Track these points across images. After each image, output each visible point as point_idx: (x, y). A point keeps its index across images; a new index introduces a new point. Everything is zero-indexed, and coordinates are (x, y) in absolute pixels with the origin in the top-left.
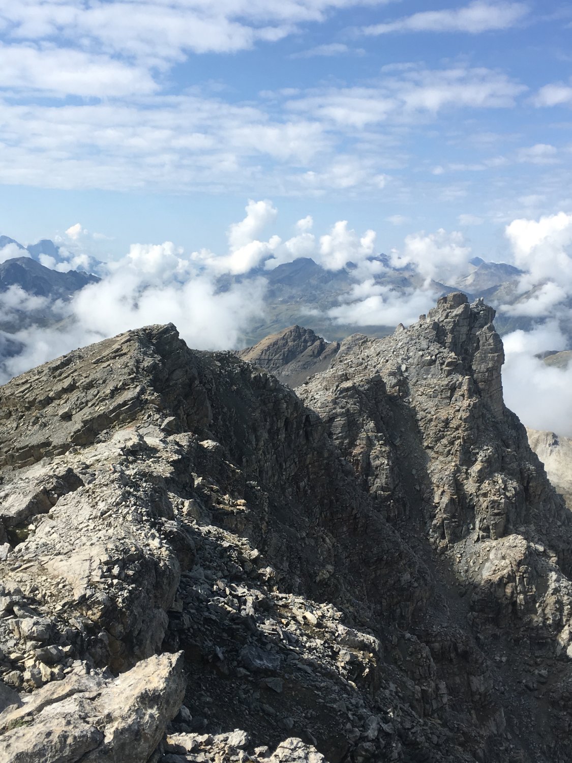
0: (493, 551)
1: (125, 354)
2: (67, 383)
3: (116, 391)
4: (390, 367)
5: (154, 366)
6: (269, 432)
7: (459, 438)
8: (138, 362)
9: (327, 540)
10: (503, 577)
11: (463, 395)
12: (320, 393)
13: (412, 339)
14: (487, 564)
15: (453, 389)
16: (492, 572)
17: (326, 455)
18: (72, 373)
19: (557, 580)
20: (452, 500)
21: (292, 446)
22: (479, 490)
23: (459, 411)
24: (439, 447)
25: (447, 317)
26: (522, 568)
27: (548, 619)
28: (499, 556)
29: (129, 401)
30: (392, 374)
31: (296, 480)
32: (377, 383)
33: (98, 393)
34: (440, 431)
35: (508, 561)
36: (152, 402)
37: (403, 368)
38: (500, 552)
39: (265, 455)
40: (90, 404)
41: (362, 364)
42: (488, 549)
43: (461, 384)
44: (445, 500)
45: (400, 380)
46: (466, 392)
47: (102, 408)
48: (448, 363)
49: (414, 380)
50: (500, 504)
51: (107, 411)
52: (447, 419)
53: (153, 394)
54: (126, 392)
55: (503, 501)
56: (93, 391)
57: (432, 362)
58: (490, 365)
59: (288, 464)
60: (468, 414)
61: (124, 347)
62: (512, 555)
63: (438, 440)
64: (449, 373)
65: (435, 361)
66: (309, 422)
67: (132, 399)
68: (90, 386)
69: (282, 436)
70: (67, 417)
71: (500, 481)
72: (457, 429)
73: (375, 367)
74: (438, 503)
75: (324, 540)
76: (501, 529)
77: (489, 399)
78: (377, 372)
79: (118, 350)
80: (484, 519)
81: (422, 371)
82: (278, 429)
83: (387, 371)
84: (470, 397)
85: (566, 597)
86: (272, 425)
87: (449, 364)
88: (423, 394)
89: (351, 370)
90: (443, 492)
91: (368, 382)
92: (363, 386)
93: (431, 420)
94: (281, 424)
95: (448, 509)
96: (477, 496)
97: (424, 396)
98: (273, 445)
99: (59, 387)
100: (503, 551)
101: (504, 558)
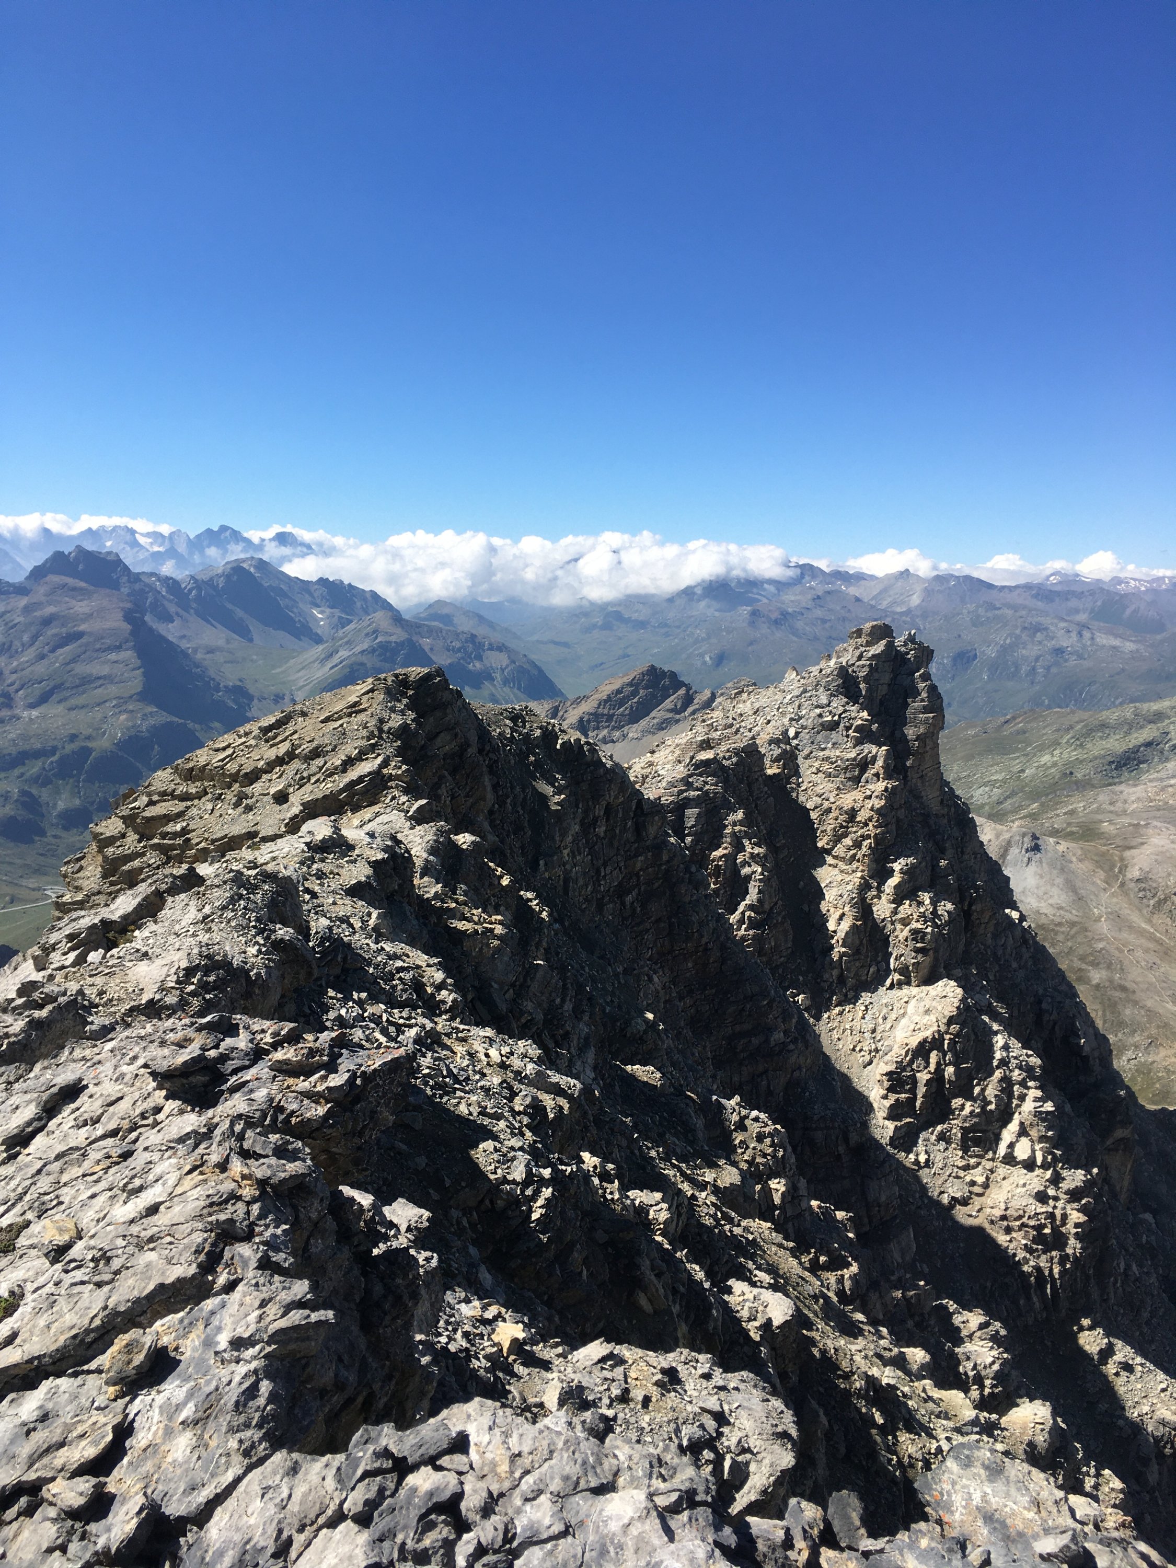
0: (913, 1003)
1: (365, 710)
2: (283, 748)
3: (349, 763)
4: (772, 731)
5: (405, 727)
6: (582, 824)
7: (869, 837)
8: (382, 721)
9: (656, 979)
10: (925, 1040)
11: (877, 775)
12: (668, 767)
13: (805, 691)
14: (904, 1022)
15: (864, 764)
16: (909, 1033)
17: (665, 857)
18: (291, 735)
19: (1006, 1047)
20: (853, 927)
21: (616, 844)
22: (896, 913)
23: (870, 797)
24: (839, 850)
25: (860, 658)
26: (954, 1028)
27: (991, 1102)
28: (922, 1010)
29: (365, 776)
30: (774, 741)
31: (621, 892)
32: (751, 754)
33: (326, 763)
34: (841, 826)
35: (933, 1018)
36: (398, 778)
37: (792, 733)
38: (922, 1004)
39: (574, 857)
40: (313, 781)
41: (731, 726)
42: (906, 999)
43: (874, 759)
44: (845, 925)
45: (785, 750)
46: (881, 771)
47: (329, 786)
48: (858, 726)
49: (806, 752)
50: (925, 934)
51: (335, 790)
52: (853, 809)
53: (400, 768)
54: (363, 763)
55: (929, 930)
56: (319, 762)
57: (833, 726)
58: (922, 730)
59: (609, 869)
60: (883, 802)
61: (365, 698)
62: (940, 1008)
63: (837, 839)
64: (859, 742)
65: (837, 724)
66: (642, 809)
67: (370, 773)
68: (316, 753)
69: (601, 830)
70: (281, 798)
71: (927, 902)
72: (866, 825)
73: (750, 730)
74: (835, 932)
75: (650, 980)
76: (924, 971)
77: (919, 782)
78: (753, 738)
79: (356, 704)
80: (902, 955)
81: (819, 737)
82: (596, 819)
83: (768, 737)
84: (888, 777)
85: (1017, 1072)
86: (586, 812)
87: (859, 729)
88: (819, 771)
89: (716, 735)
90: (843, 915)
91: (737, 752)
92: (730, 758)
93: (829, 810)
94: (599, 811)
95: (849, 940)
96: (893, 923)
97: (820, 775)
98: (587, 842)
99: (272, 754)
100: (928, 1003)
101: (927, 1012)
